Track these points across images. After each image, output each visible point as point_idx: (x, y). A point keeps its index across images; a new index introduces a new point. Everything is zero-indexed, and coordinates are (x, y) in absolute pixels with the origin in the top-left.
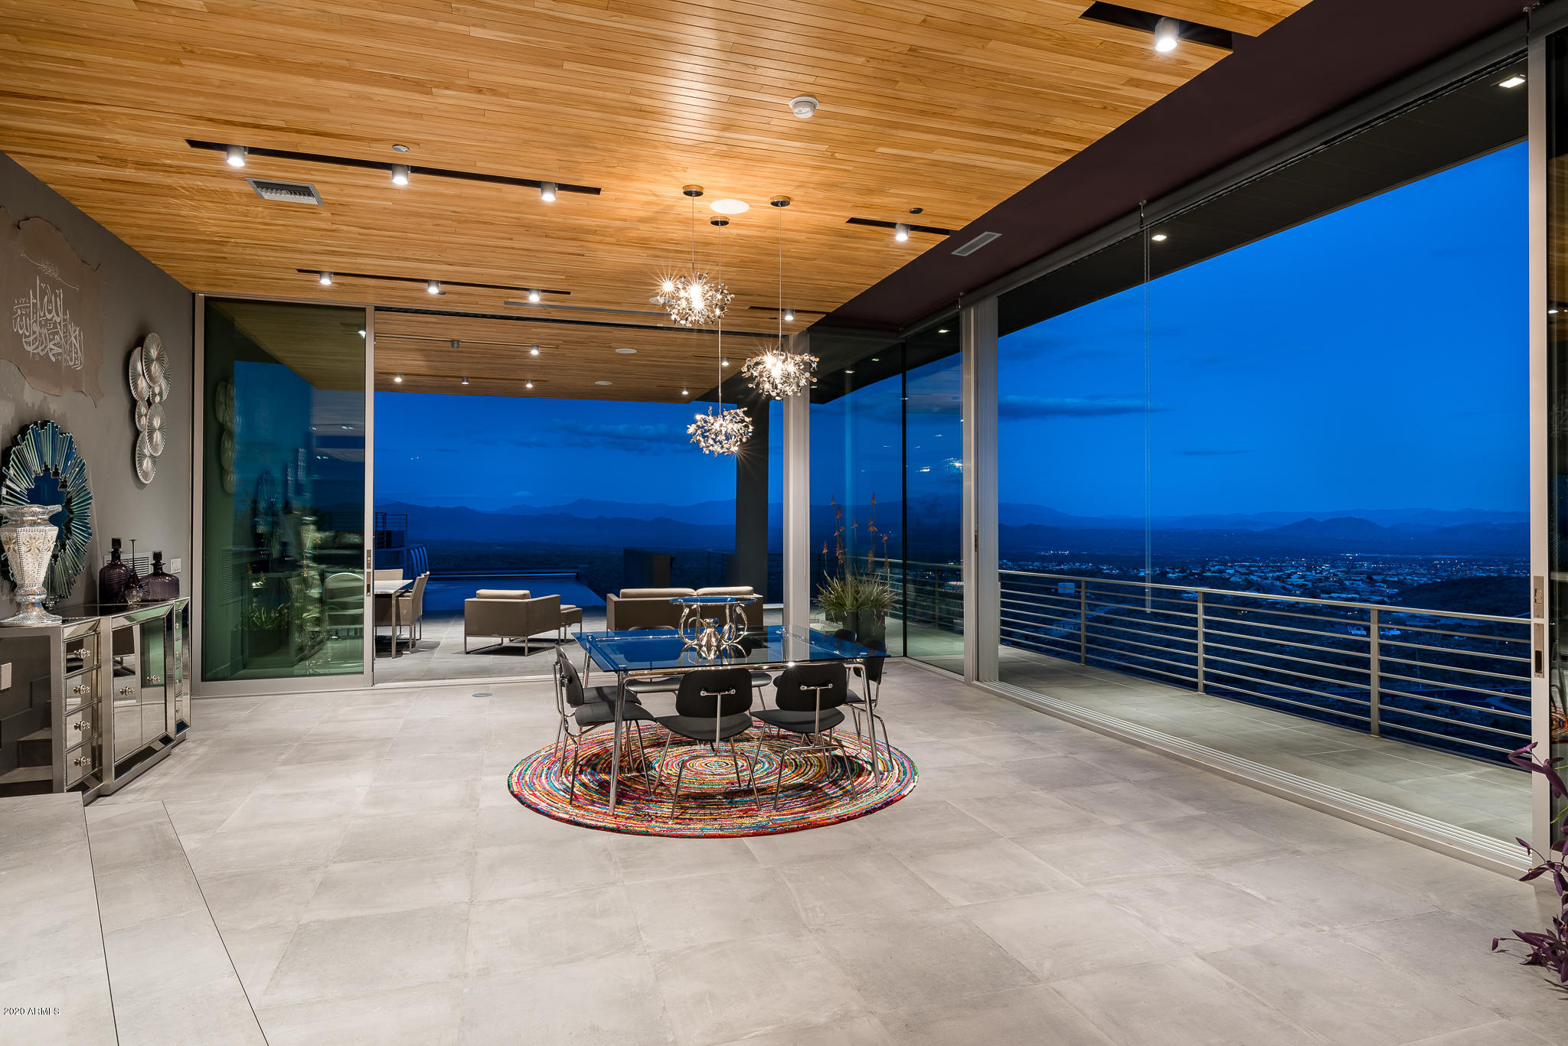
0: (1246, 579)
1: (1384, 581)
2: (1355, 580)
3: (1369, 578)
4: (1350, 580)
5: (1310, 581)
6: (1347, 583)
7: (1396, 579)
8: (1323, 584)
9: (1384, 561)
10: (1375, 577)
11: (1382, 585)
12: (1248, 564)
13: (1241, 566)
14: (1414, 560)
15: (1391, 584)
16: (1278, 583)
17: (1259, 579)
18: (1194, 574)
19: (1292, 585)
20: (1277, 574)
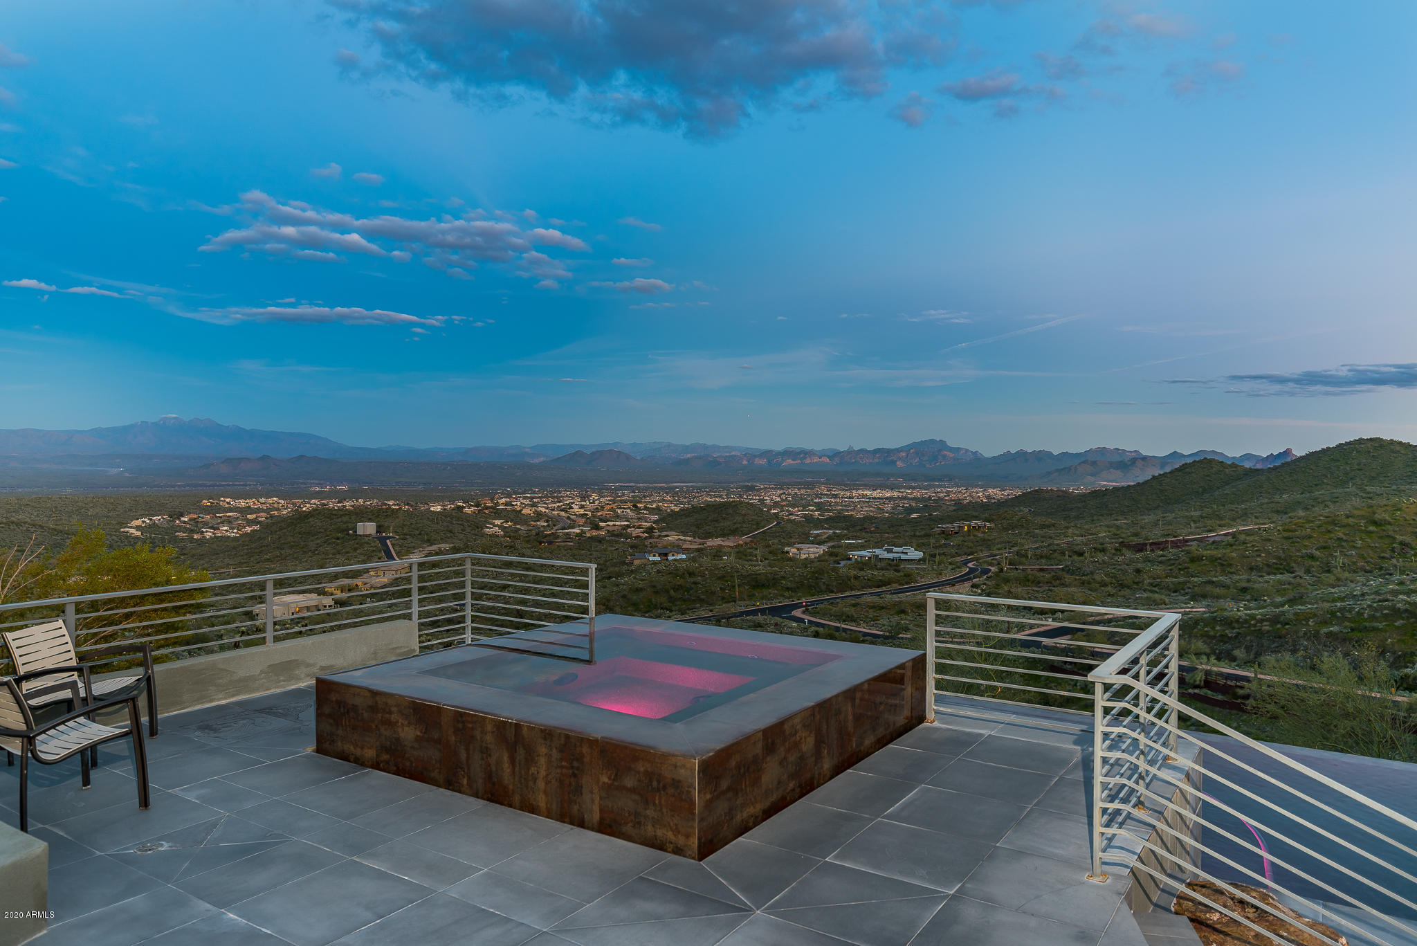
0: (536, 511)
1: (646, 508)
2: (624, 508)
3: (635, 506)
4: (621, 508)
5: (589, 511)
6: (619, 511)
7: (654, 506)
8: (599, 514)
9: (640, 490)
10: (639, 505)
11: (645, 512)
12: (529, 495)
13: (525, 498)
14: (661, 488)
15: (652, 511)
16: (563, 514)
17: (547, 511)
18: (487, 508)
19: (575, 515)
20: (558, 504)
